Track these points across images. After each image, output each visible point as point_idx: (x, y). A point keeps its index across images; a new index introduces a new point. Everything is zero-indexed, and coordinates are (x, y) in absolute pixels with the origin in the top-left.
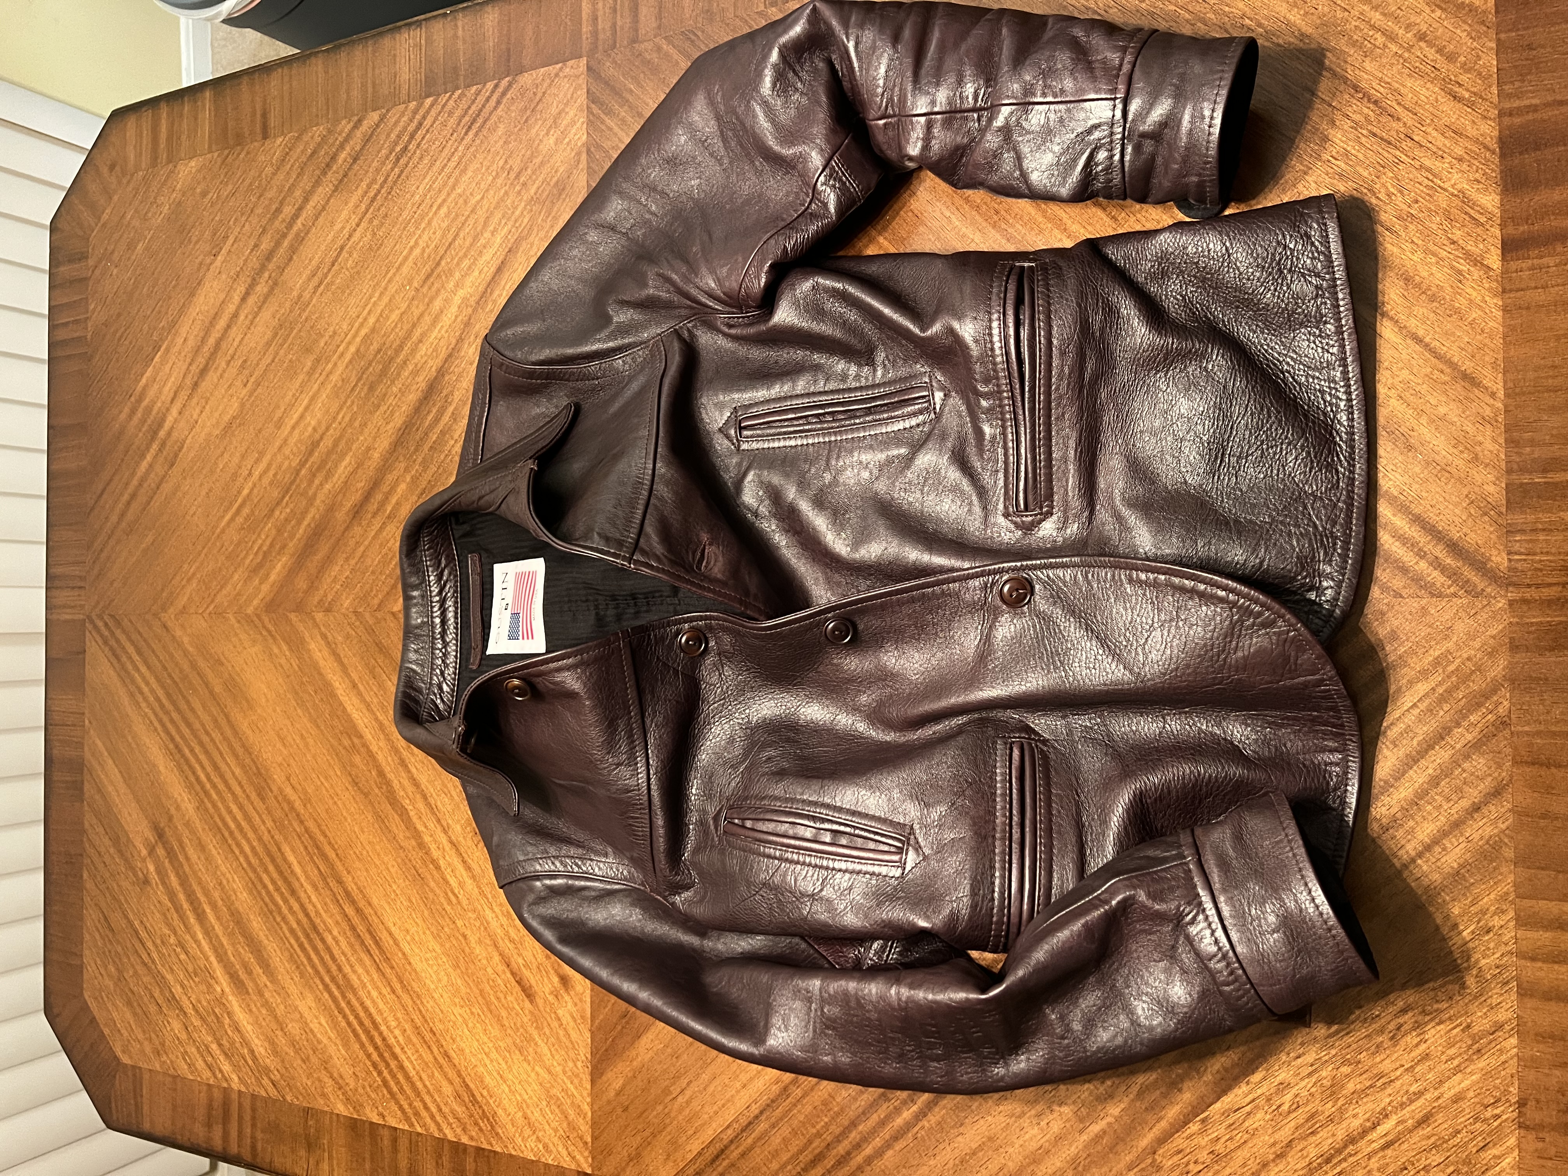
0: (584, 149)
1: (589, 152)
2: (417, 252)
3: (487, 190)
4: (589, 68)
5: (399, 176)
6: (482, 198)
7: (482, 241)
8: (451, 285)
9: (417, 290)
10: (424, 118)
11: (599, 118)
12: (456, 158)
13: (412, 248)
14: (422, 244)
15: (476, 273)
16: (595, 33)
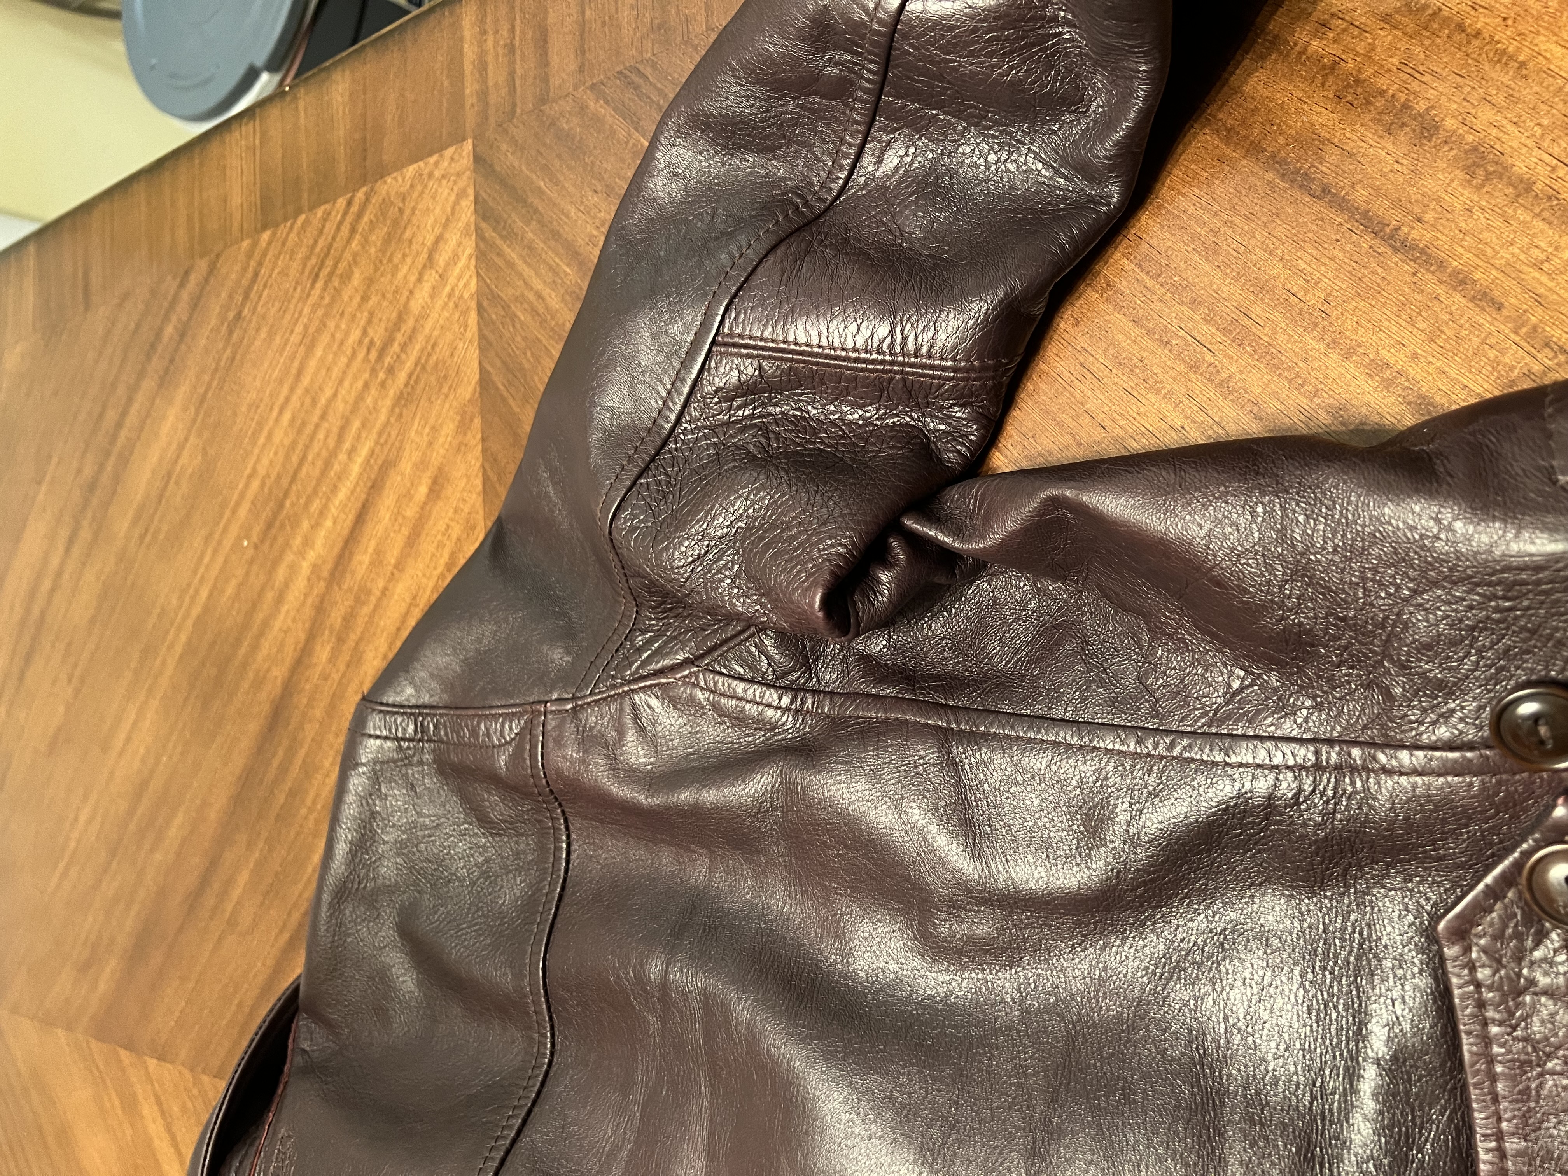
0: (473, 304)
1: (480, 309)
2: (255, 484)
3: (341, 382)
4: (478, 159)
5: (233, 360)
6: (335, 395)
7: (337, 467)
8: (297, 541)
9: (256, 547)
10: (260, 264)
11: (492, 245)
12: (299, 329)
13: (250, 478)
14: (262, 471)
15: (329, 523)
16: (483, 95)
